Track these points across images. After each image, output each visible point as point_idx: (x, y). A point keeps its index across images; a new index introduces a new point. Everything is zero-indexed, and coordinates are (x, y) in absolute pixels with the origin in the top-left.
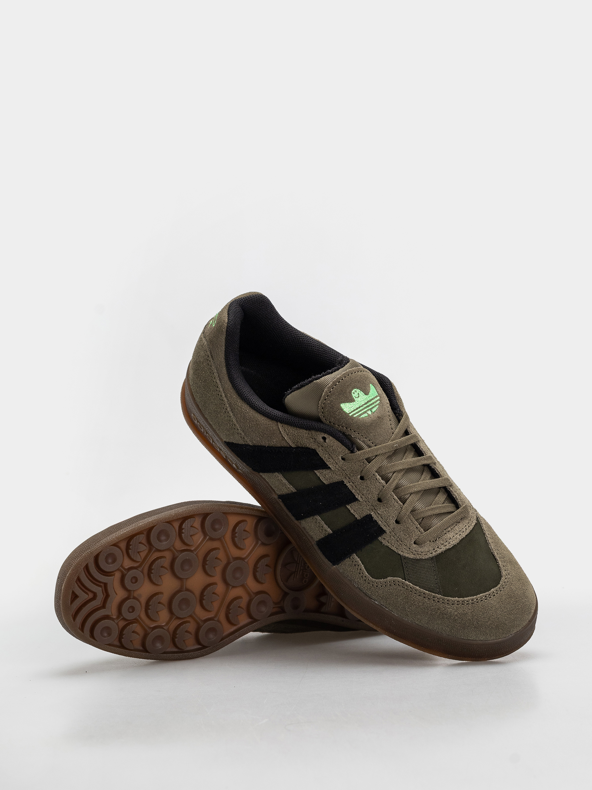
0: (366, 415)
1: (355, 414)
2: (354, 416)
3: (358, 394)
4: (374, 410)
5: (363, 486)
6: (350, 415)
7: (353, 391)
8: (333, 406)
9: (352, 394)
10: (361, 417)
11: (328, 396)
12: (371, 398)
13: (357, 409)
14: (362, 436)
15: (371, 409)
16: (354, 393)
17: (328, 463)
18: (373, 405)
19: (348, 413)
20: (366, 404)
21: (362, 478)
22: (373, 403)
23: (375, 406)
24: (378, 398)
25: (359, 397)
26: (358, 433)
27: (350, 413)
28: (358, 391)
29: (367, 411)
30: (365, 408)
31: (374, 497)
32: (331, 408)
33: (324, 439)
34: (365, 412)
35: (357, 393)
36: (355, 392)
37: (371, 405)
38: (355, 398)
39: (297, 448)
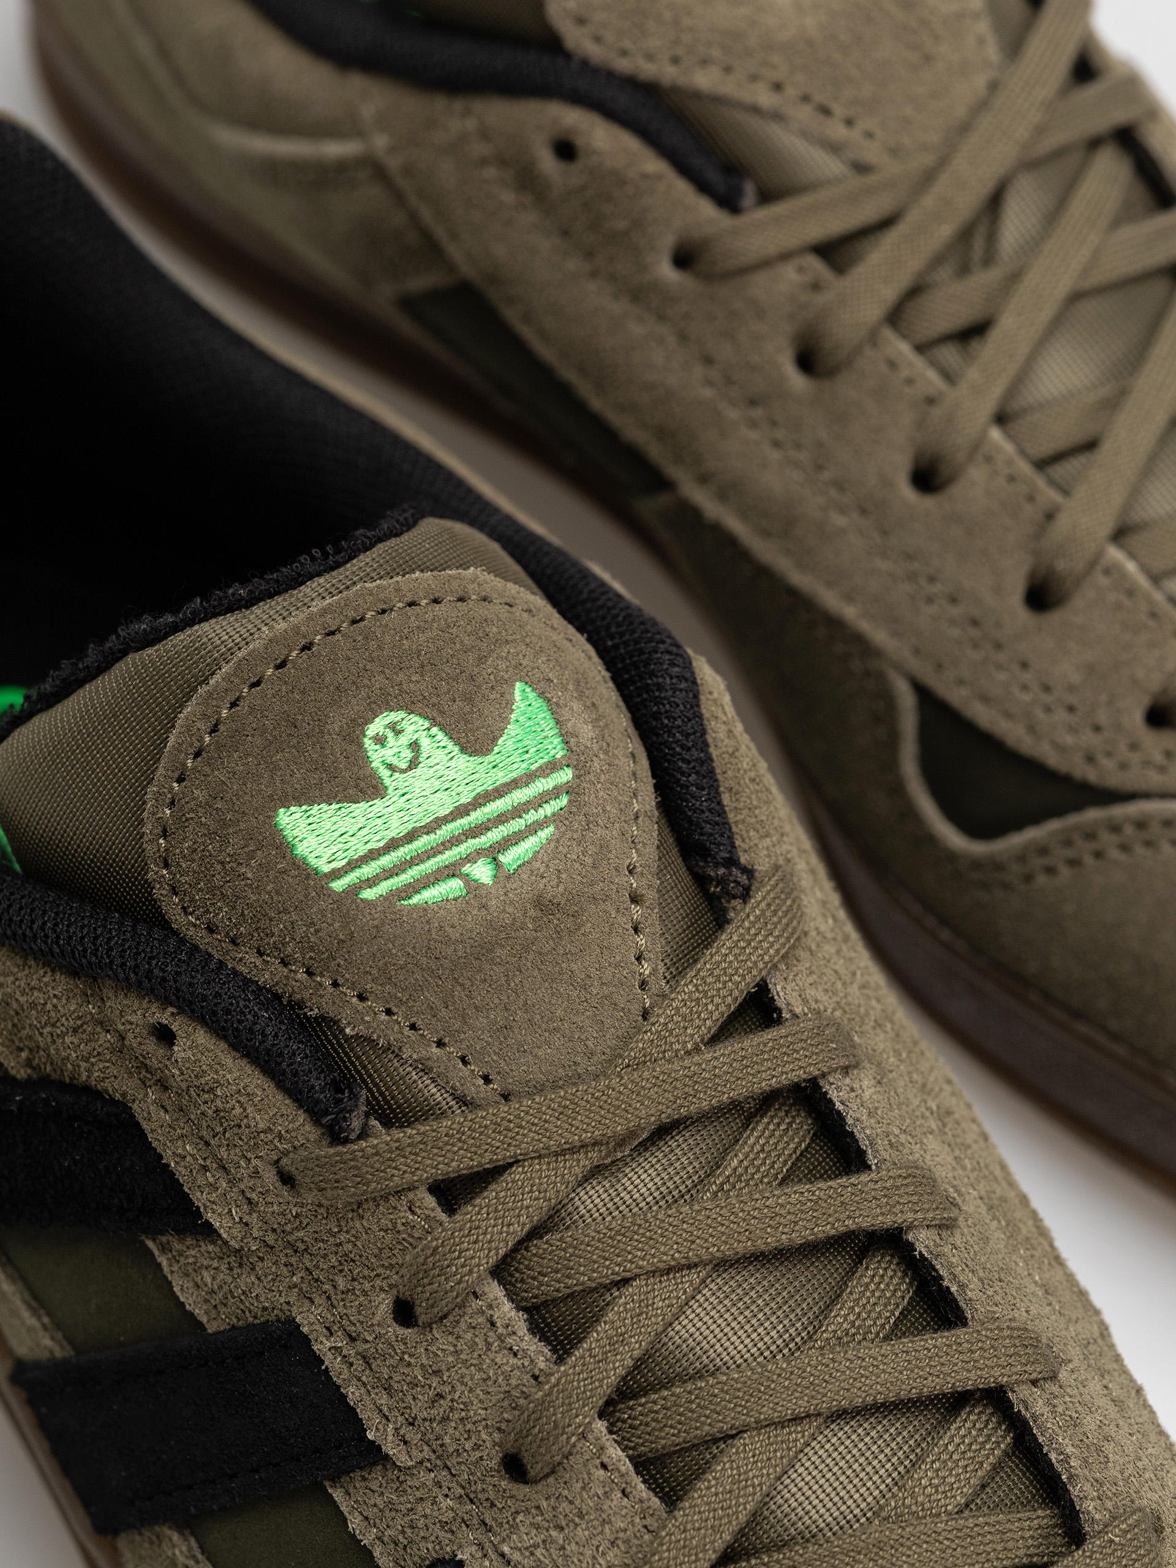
0: (453, 887)
1: (371, 882)
2: (368, 894)
3: (415, 746)
4: (510, 858)
5: (409, 1364)
6: (338, 885)
7: (377, 727)
8: (224, 824)
9: (368, 743)
10: (416, 899)
11: (197, 755)
12: (502, 777)
13: (393, 845)
14: (413, 1027)
15: (493, 853)
16: (380, 740)
17: (199, 1198)
18: (517, 825)
19: (326, 869)
20: (462, 811)
21: (404, 1312)
22: (518, 811)
23: (533, 829)
24: (565, 775)
25: (413, 764)
26: (389, 1012)
27: (336, 874)
28: (414, 726)
29: (470, 859)
30: (454, 841)
31: (477, 1447)
32: (211, 835)
33: (165, 1036)
34: (451, 871)
35: (404, 740)
36: (390, 735)
37: (502, 819)
38: (384, 773)
39: (42, 1081)
